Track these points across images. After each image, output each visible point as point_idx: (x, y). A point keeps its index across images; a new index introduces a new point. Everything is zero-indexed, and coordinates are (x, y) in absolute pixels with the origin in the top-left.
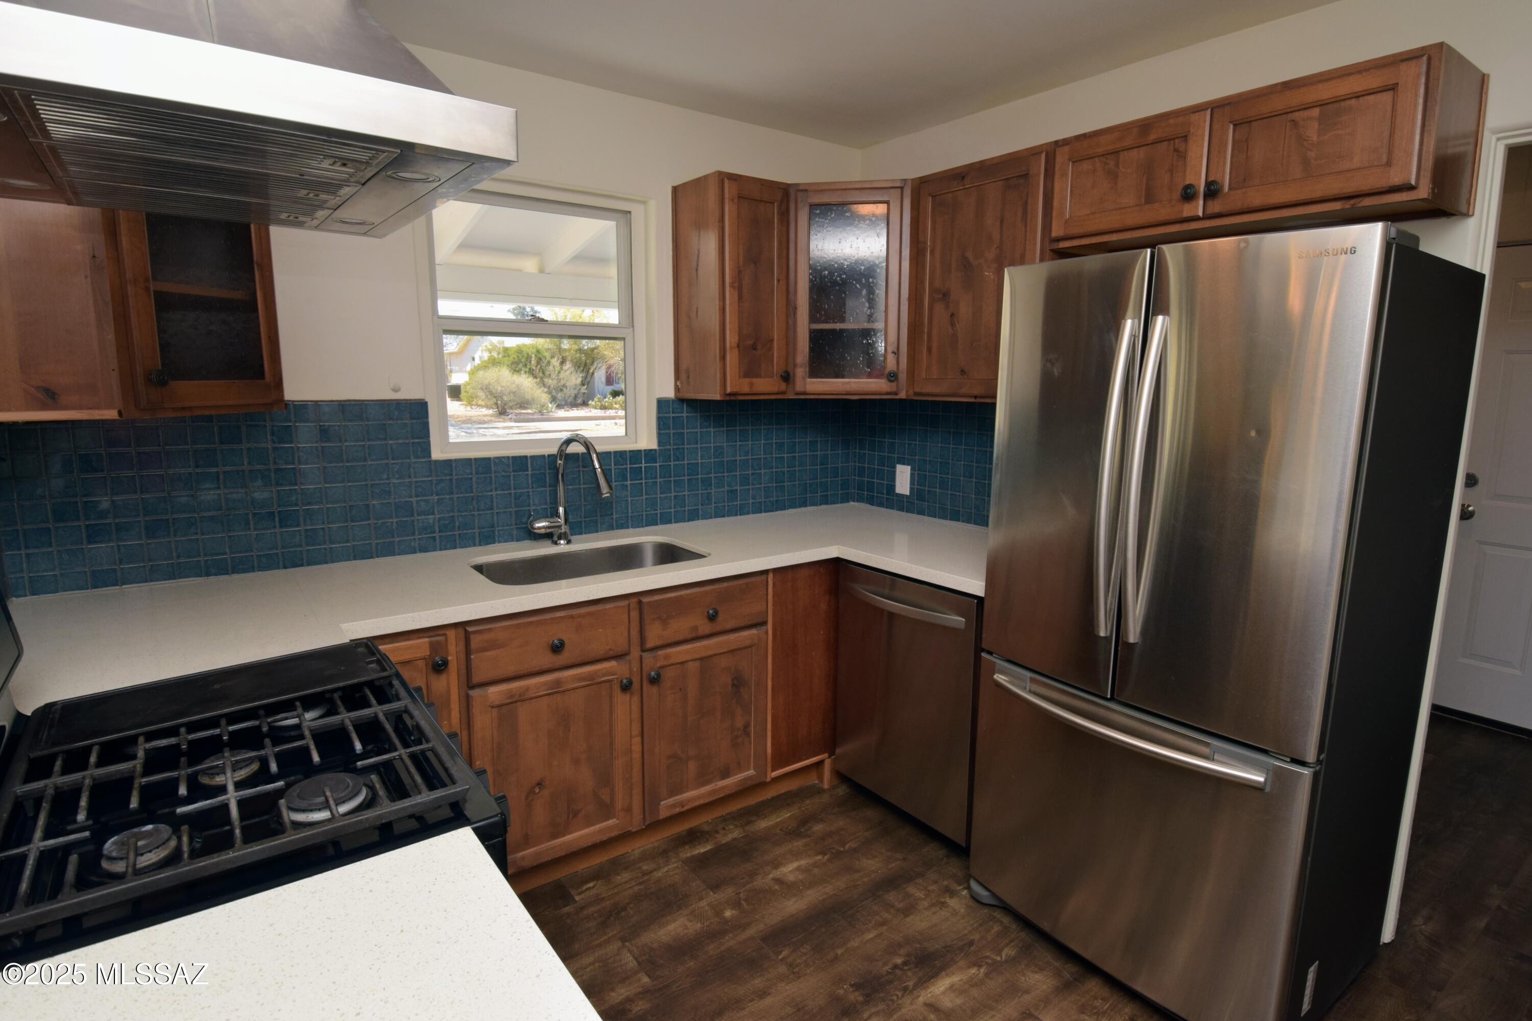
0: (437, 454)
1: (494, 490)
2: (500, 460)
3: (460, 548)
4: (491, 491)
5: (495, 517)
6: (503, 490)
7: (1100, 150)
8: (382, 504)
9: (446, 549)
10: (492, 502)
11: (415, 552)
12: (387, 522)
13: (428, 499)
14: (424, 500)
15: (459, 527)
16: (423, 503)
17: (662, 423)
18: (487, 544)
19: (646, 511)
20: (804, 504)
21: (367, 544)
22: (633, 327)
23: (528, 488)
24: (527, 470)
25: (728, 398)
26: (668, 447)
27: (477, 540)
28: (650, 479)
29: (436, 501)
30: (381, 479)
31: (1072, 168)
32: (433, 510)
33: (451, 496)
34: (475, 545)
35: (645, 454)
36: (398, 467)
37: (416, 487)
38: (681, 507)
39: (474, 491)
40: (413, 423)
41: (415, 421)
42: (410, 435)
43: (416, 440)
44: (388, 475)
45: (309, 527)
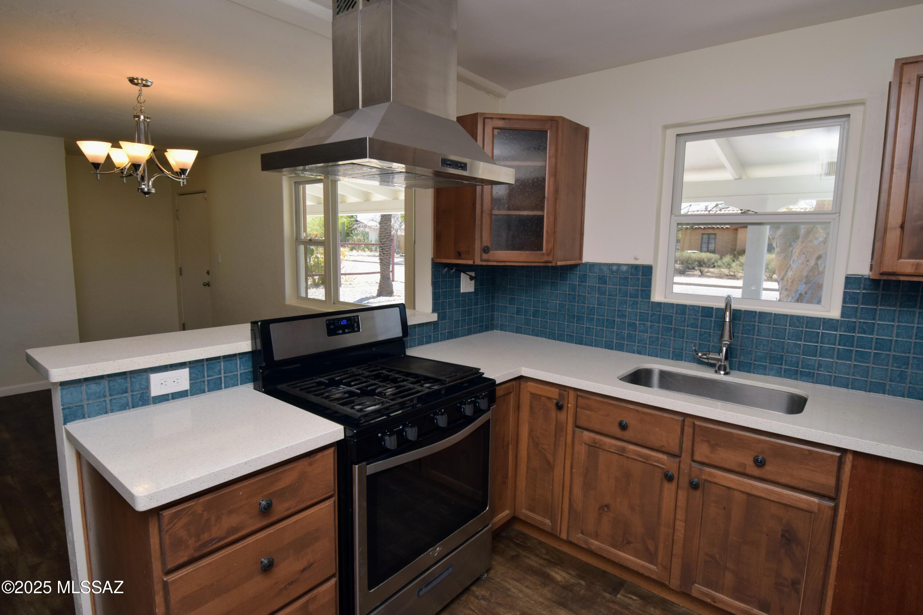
0: (654, 299)
1: (686, 326)
2: (694, 308)
3: (660, 357)
4: (684, 326)
5: (684, 344)
6: (692, 327)
8: (622, 321)
9: (651, 356)
10: (684, 334)
12: (623, 332)
13: (645, 324)
14: (643, 324)
15: (661, 345)
16: (642, 325)
17: (848, 298)
18: (677, 360)
21: (611, 341)
22: (840, 213)
23: (710, 329)
24: (712, 317)
26: (854, 319)
27: (671, 356)
28: (826, 344)
29: (650, 326)
30: (623, 308)
32: (647, 331)
33: (659, 325)
34: (669, 359)
35: (823, 322)
36: (632, 303)
37: (640, 316)
38: (862, 377)
39: (673, 324)
40: (642, 278)
41: (644, 277)
42: (640, 285)
43: (643, 288)
44: (627, 306)
45: (587, 326)
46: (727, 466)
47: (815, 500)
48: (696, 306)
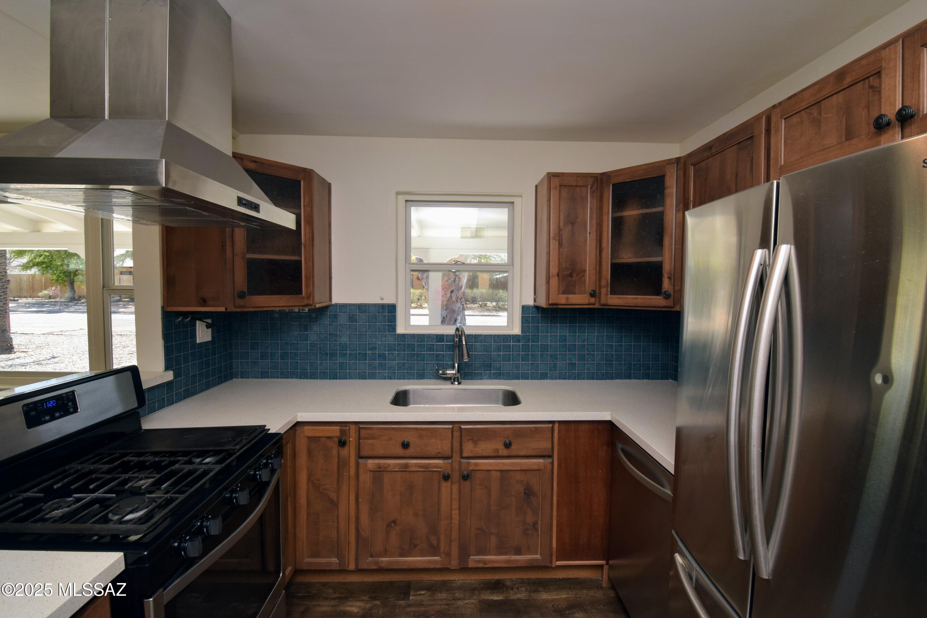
0: (400, 330)
1: (426, 351)
2: (430, 336)
3: (407, 379)
4: (424, 351)
5: (425, 365)
6: (430, 351)
8: (373, 353)
9: (400, 379)
10: (424, 357)
11: (386, 379)
12: (374, 363)
13: (394, 353)
14: (391, 353)
15: (407, 369)
16: (390, 355)
17: (524, 320)
18: (421, 379)
19: (512, 371)
20: (629, 377)
21: (364, 372)
22: (513, 265)
25: (551, 307)
26: (528, 334)
27: (416, 376)
28: (515, 352)
29: (397, 354)
30: (372, 341)
31: (785, 123)
32: (395, 359)
33: (404, 352)
35: (512, 337)
36: (380, 336)
37: (388, 346)
38: (535, 370)
39: (416, 351)
40: (388, 315)
41: (389, 314)
42: (387, 321)
43: (390, 324)
44: (376, 340)
45: (341, 361)
46: (487, 454)
47: (541, 461)
48: (432, 335)
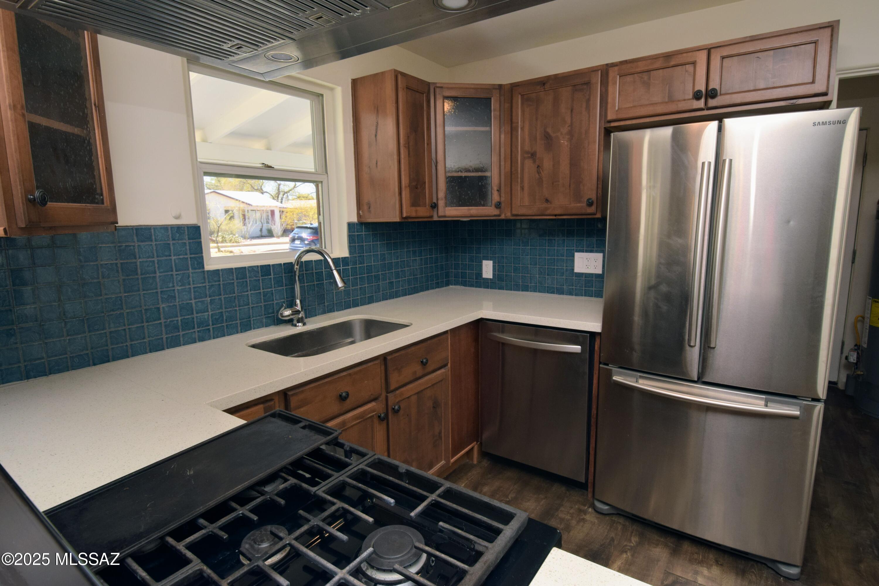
0: (209, 266)
1: (249, 291)
2: (253, 269)
4: (247, 291)
5: (251, 310)
6: (255, 290)
7: (639, 70)
8: (170, 306)
9: (217, 337)
10: (248, 300)
11: (195, 342)
12: (174, 321)
13: (203, 301)
14: (200, 302)
15: (226, 320)
16: (199, 304)
17: (351, 240)
21: (159, 339)
22: (326, 173)
23: (271, 288)
24: (270, 275)
25: (403, 221)
26: (355, 255)
29: (209, 301)
30: (168, 287)
31: (620, 79)
32: (208, 309)
33: (220, 297)
34: (237, 333)
35: (342, 260)
36: (180, 277)
37: (194, 292)
39: (236, 292)
40: (189, 243)
41: (191, 241)
42: (188, 252)
43: (193, 256)
44: (173, 283)
45: (113, 330)
46: (409, 380)
47: (443, 370)
48: (255, 266)
